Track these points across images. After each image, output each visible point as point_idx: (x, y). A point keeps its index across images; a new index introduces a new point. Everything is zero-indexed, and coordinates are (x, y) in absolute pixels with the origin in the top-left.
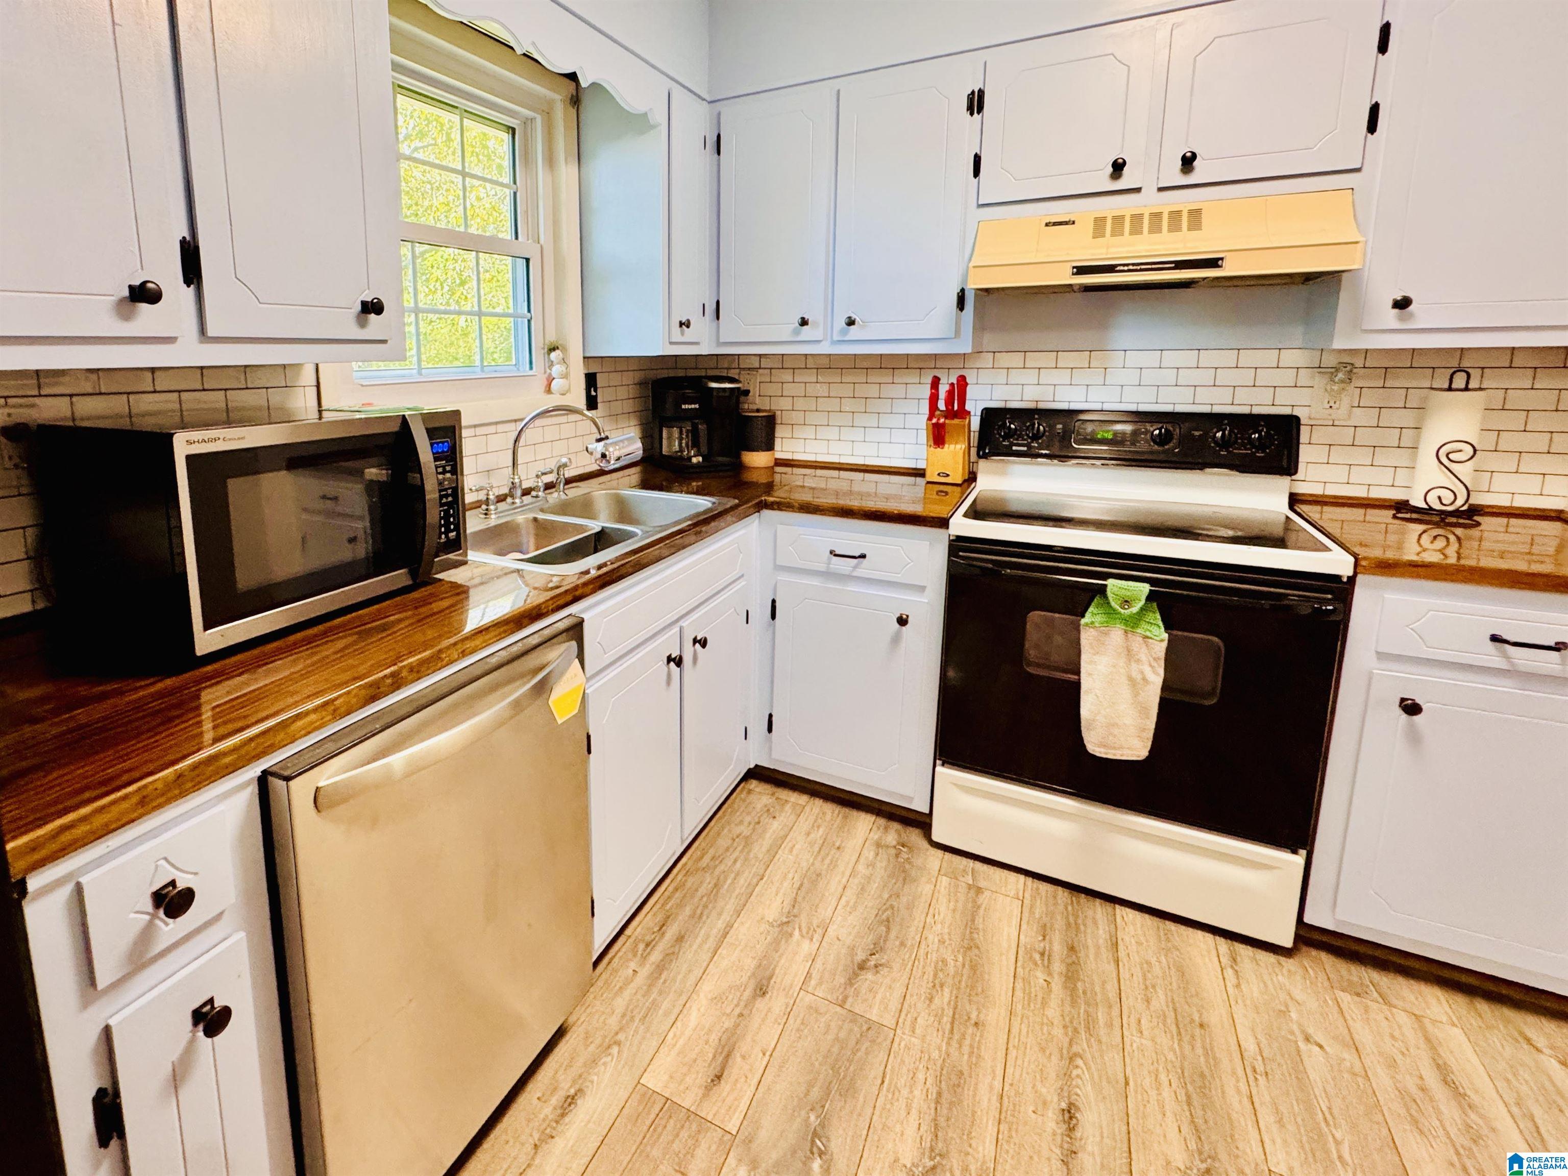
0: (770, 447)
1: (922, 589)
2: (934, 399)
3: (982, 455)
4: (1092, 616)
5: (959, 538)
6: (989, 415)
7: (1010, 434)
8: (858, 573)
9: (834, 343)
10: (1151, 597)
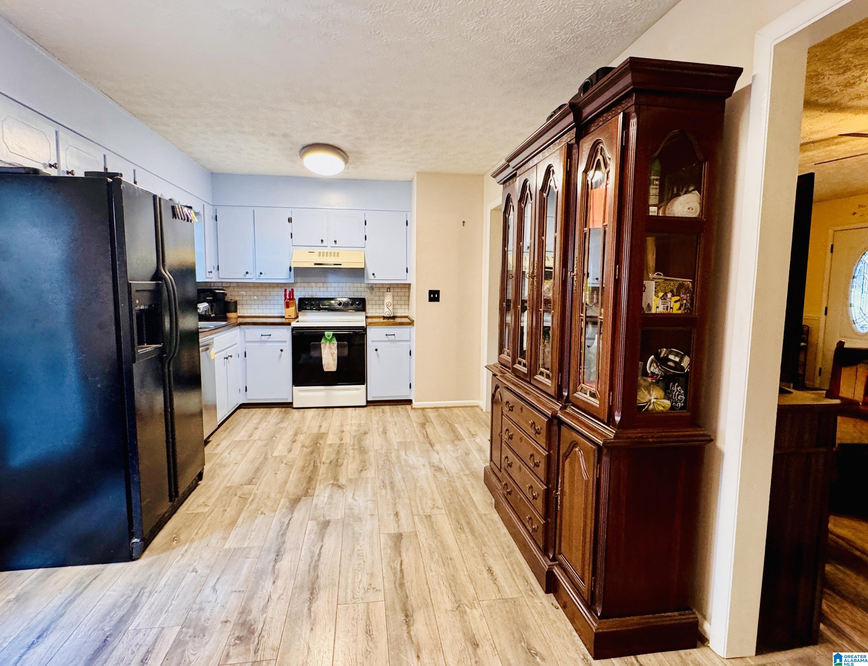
0: (236, 311)
1: (285, 342)
2: (285, 295)
3: (299, 310)
4: (323, 341)
5: (294, 327)
6: (300, 300)
7: (306, 305)
8: (269, 340)
9: (257, 279)
10: (333, 334)
